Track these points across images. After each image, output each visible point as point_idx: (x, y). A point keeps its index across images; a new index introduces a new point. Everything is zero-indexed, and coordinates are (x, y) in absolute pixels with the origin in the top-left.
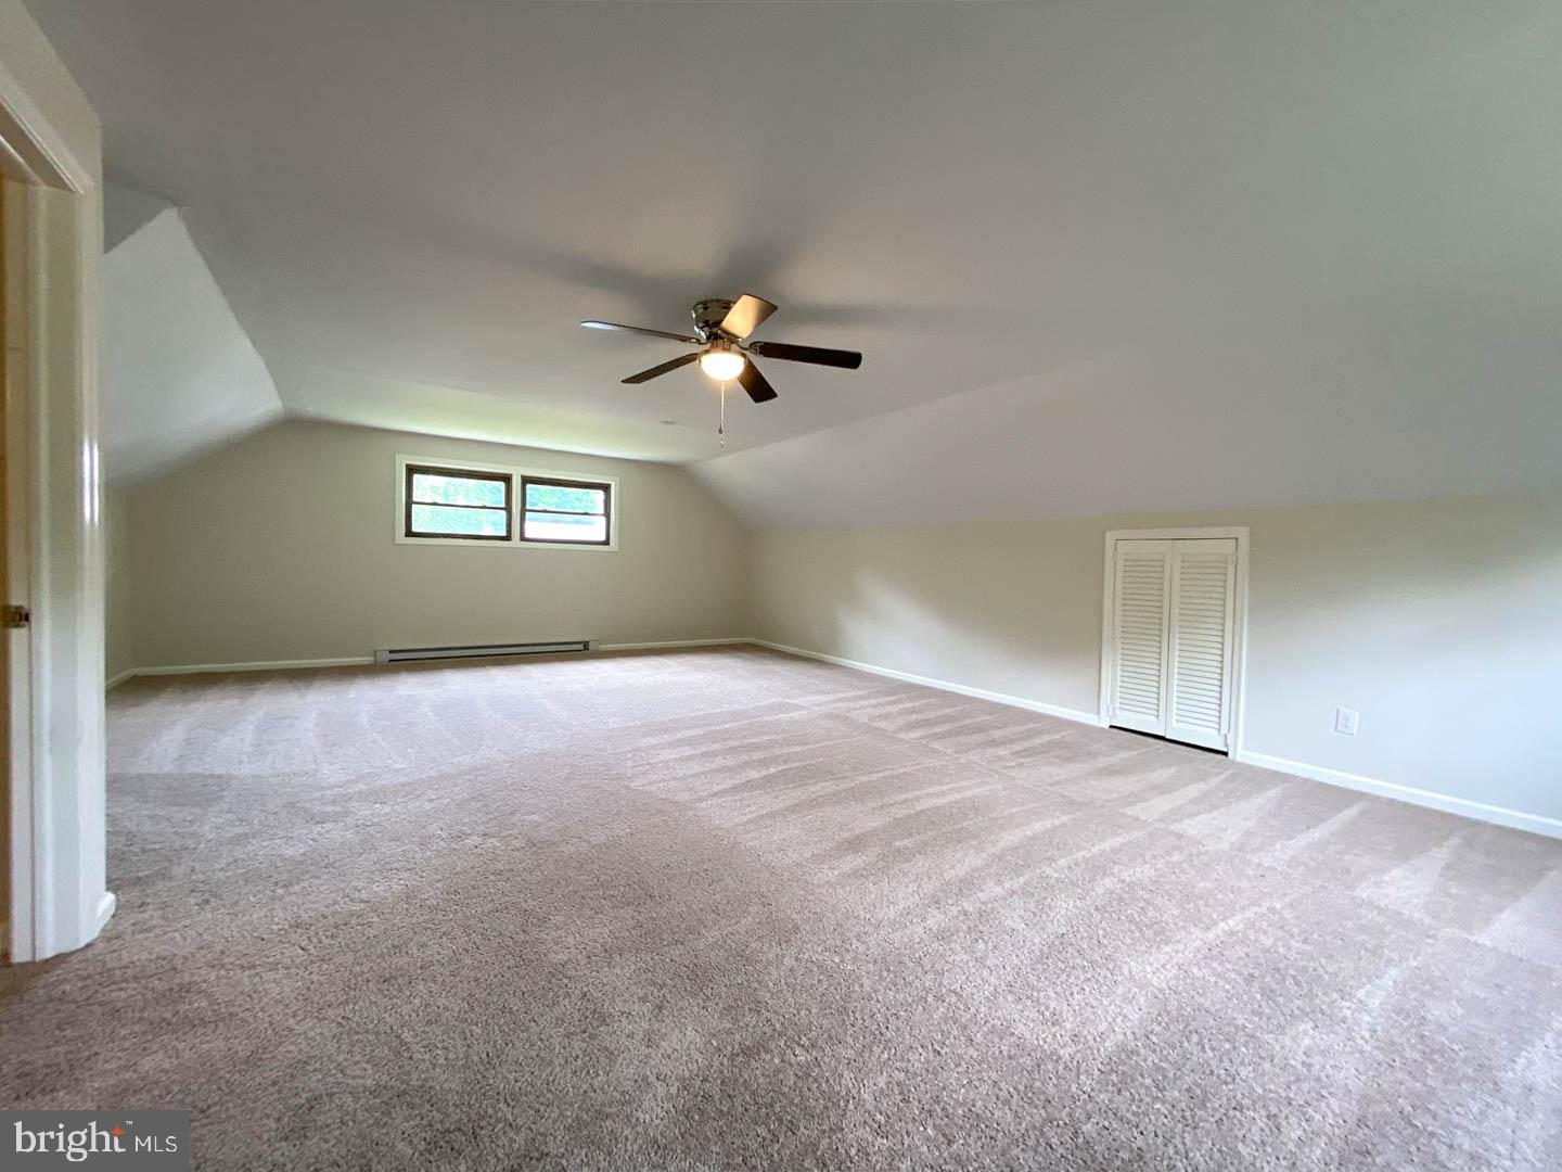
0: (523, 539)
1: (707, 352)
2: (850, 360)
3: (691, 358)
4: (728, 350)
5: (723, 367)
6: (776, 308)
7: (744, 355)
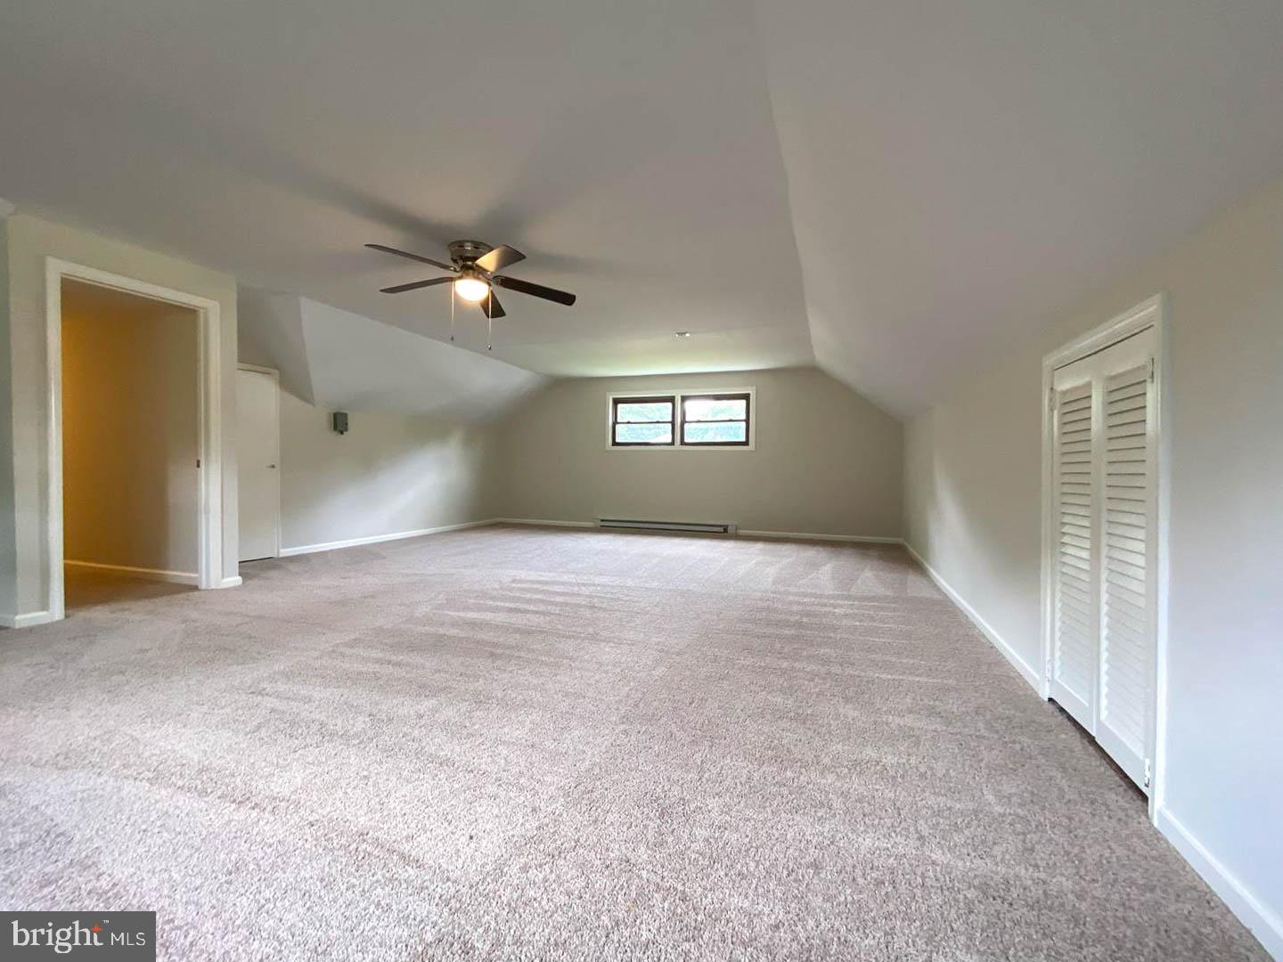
0: (683, 443)
1: (460, 278)
2: (567, 299)
3: (452, 279)
4: (479, 279)
5: (472, 291)
6: (524, 257)
7: (489, 285)
